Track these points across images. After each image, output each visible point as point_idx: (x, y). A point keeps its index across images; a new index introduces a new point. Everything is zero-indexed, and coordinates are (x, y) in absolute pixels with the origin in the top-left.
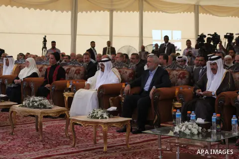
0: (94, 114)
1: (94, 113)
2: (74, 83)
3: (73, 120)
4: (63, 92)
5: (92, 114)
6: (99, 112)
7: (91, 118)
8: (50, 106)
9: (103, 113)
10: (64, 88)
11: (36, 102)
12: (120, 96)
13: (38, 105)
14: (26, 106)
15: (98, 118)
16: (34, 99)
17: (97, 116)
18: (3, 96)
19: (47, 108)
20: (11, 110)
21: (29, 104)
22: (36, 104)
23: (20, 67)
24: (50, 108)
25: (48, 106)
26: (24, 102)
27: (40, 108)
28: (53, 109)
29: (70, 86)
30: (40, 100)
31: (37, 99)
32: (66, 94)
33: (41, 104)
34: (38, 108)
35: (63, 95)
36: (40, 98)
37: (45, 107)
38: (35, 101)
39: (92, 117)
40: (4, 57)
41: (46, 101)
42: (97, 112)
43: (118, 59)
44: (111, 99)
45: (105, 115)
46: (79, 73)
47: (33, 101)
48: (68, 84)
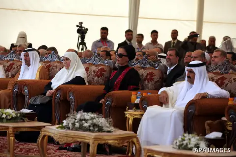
0: (185, 143)
1: (183, 140)
2: (144, 94)
3: (149, 150)
4: (125, 110)
5: (180, 142)
6: (193, 140)
7: (179, 148)
8: (109, 129)
9: (199, 142)
10: (126, 104)
11: (86, 121)
12: (224, 119)
13: (90, 126)
14: (69, 128)
15: (191, 149)
16: (83, 116)
17: (189, 146)
18: (28, 111)
19: (104, 132)
20: (42, 134)
21: (74, 124)
22: (86, 125)
23: (49, 67)
24: (109, 132)
25: (105, 129)
26: (65, 122)
27: (93, 131)
28: (113, 133)
29: (137, 101)
30: (92, 119)
31: (88, 116)
32: (130, 114)
33: (94, 125)
34: (90, 131)
35: (124, 114)
36: (93, 116)
37: (101, 129)
38: (84, 120)
39: (181, 147)
40: (21, 51)
41: (102, 121)
42: (190, 139)
43: (216, 60)
44: (209, 124)
45: (203, 145)
46: (152, 79)
47: (81, 120)
48: (133, 97)
